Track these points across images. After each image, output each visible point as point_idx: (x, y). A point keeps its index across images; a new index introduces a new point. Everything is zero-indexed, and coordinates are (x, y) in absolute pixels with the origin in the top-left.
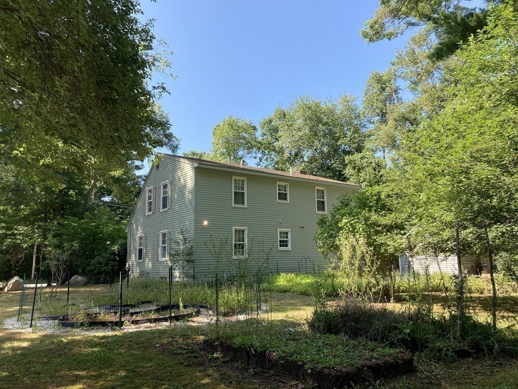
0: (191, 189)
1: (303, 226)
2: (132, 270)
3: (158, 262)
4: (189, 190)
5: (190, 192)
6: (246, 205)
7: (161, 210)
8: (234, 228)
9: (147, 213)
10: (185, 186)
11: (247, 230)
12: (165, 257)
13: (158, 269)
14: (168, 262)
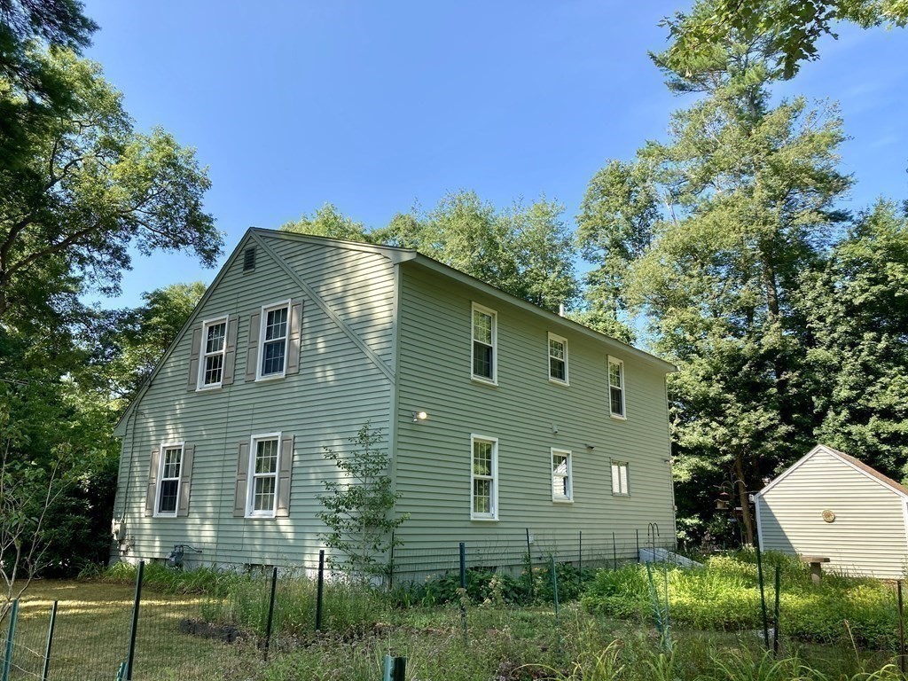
0: (388, 326)
1: (592, 445)
2: (133, 540)
3: (242, 522)
4: (380, 327)
5: (385, 333)
6: (495, 381)
7: (259, 378)
8: (473, 436)
9: (201, 386)
10: (366, 320)
11: (497, 444)
12: (271, 508)
13: (239, 541)
14: (281, 522)
